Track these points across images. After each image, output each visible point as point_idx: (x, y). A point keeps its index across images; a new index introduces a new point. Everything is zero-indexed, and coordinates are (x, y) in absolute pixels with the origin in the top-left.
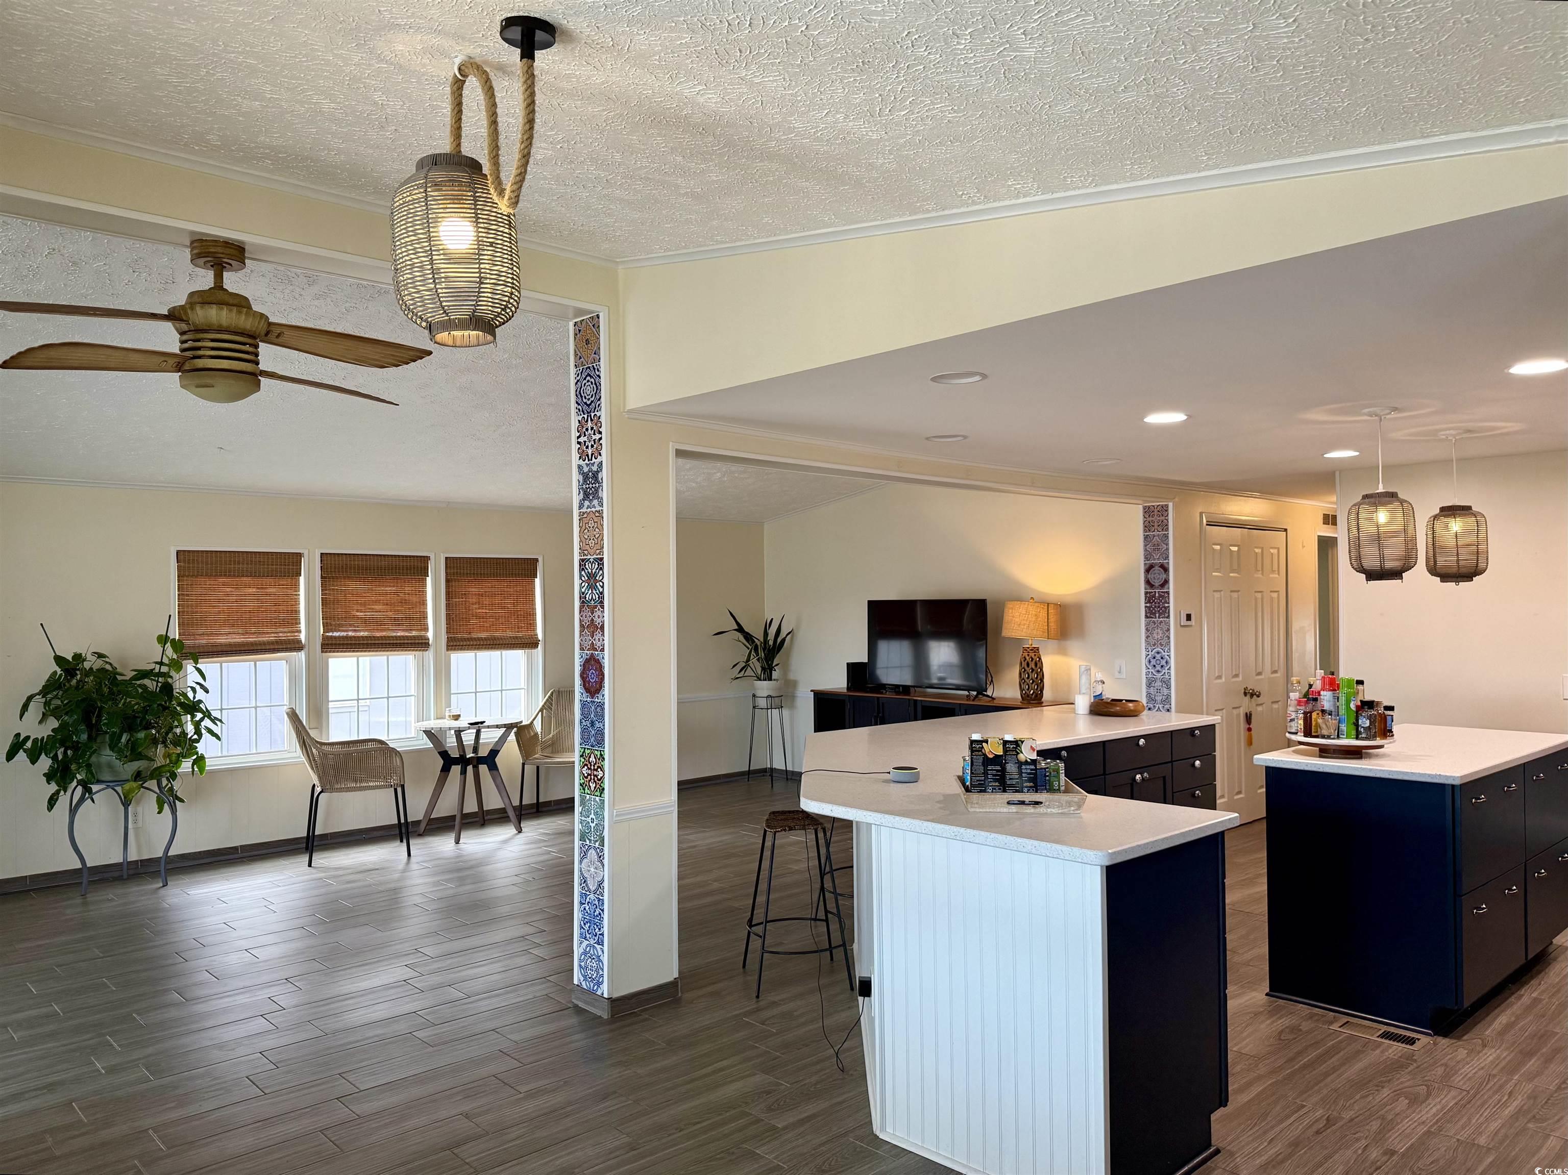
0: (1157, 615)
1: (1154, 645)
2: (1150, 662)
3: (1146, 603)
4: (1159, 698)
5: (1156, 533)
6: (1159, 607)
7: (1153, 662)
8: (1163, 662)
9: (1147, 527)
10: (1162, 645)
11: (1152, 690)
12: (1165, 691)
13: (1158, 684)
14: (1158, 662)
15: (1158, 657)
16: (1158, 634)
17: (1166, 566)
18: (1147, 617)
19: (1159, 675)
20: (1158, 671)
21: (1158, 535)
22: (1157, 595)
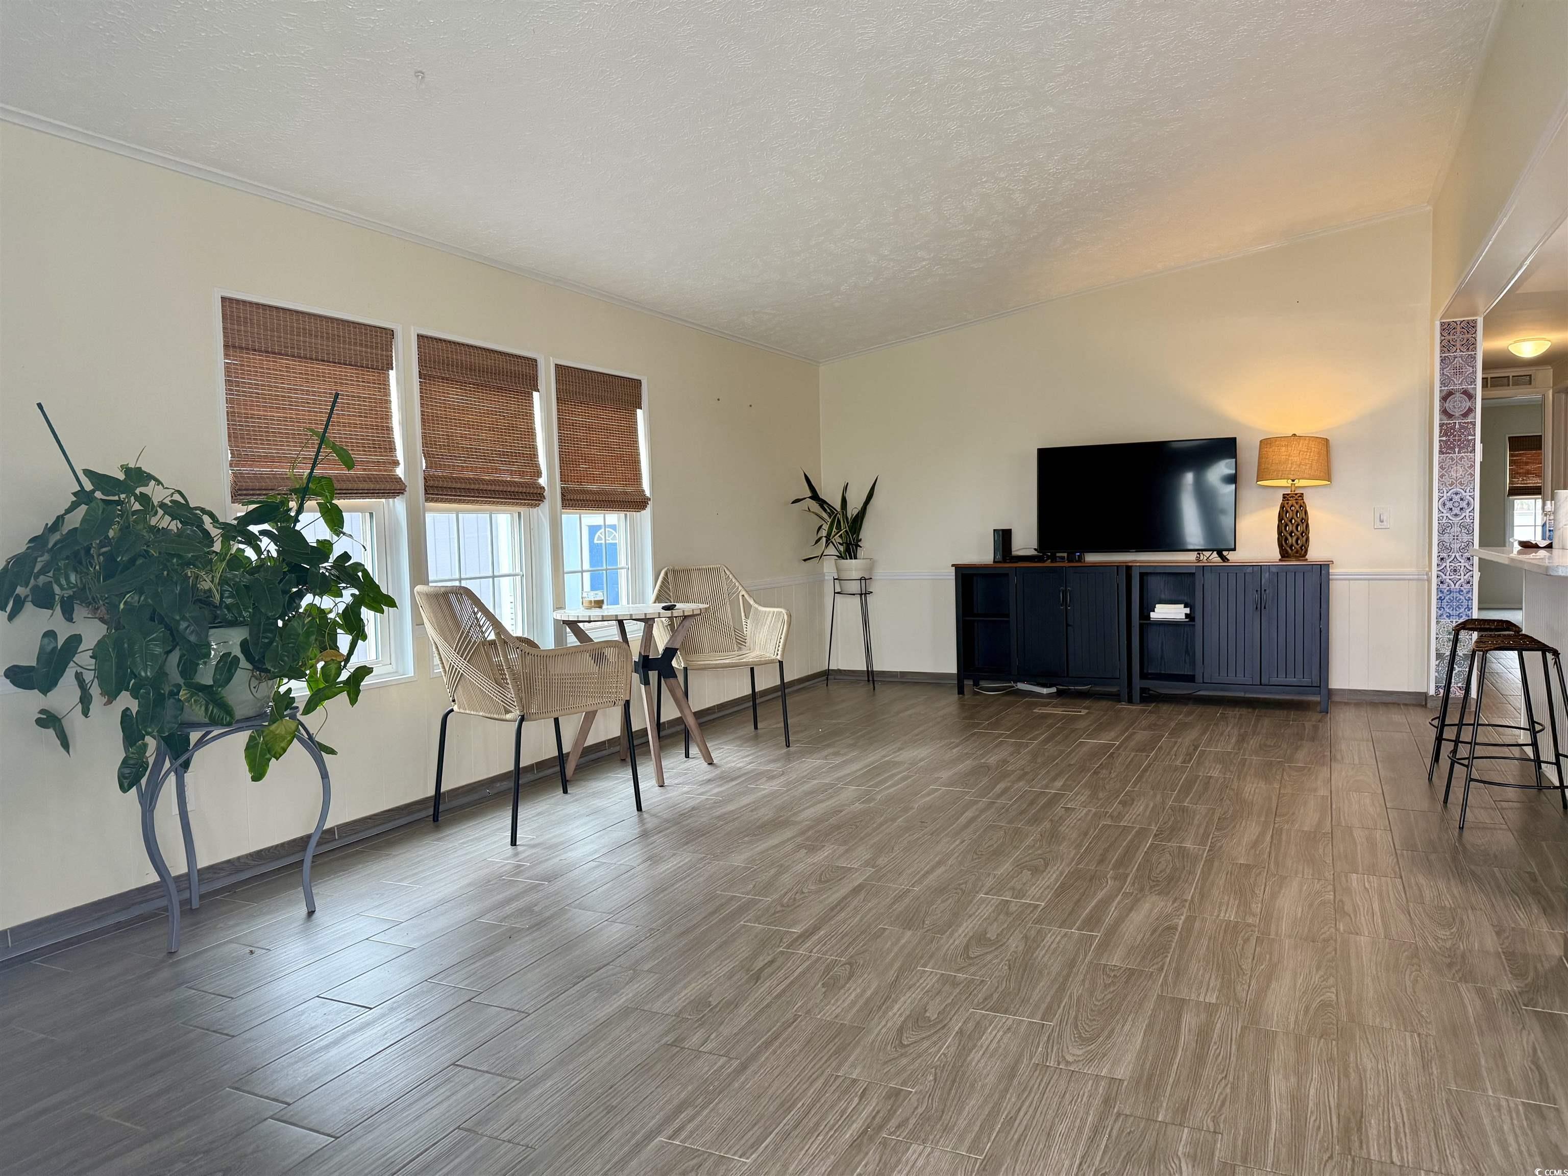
0: (1457, 450)
1: (1451, 485)
2: (1444, 504)
3: (1440, 437)
4: (1456, 546)
5: (1458, 353)
6: (1459, 440)
7: (1449, 505)
8: (1464, 504)
9: (1446, 347)
10: (1461, 484)
11: (1446, 537)
12: (1466, 538)
13: (1456, 529)
14: (1456, 504)
15: (1457, 498)
16: (1457, 472)
17: (1471, 391)
18: (1441, 452)
19: (1456, 520)
20: (1456, 515)
21: (1461, 357)
22: (1457, 426)
